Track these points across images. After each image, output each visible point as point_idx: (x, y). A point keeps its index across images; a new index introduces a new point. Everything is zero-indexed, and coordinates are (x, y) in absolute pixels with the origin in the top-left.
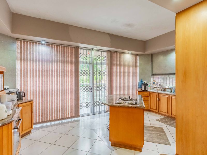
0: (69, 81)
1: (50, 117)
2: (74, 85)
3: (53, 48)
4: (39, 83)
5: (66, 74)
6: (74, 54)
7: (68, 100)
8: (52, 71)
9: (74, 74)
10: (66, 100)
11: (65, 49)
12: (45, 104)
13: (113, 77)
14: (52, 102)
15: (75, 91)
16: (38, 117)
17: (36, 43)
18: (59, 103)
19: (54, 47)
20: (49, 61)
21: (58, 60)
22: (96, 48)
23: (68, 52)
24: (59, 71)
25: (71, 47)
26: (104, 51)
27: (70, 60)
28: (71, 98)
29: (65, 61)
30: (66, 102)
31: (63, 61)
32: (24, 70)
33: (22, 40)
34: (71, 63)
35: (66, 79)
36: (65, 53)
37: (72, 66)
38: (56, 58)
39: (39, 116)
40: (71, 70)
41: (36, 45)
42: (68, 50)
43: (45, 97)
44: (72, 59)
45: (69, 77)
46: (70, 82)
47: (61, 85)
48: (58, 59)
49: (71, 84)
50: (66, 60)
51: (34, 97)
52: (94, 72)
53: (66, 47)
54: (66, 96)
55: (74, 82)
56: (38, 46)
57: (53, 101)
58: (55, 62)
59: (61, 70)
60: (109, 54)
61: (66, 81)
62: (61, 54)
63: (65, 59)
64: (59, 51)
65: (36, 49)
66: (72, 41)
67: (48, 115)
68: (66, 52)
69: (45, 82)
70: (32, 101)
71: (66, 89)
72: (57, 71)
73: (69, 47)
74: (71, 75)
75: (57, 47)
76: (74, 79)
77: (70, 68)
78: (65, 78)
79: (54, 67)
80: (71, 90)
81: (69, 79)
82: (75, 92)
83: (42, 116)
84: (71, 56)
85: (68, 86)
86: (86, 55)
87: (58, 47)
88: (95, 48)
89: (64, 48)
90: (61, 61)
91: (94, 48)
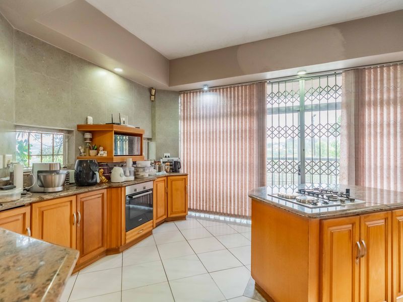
0: (246, 149)
1: (216, 206)
2: (255, 156)
3: (221, 94)
4: (203, 151)
5: (242, 137)
6: (255, 97)
7: (245, 184)
8: (220, 132)
9: (255, 135)
10: (242, 184)
11: (240, 91)
12: (210, 184)
13: (367, 140)
14: (220, 183)
15: (258, 169)
16: (201, 202)
17: (200, 92)
18: (230, 186)
19: (223, 91)
20: (215, 116)
21: (229, 113)
22: (304, 73)
23: (246, 95)
24: (231, 131)
25: (250, 85)
26: (335, 73)
27: (248, 110)
28: (250, 181)
29: (240, 112)
30: (242, 187)
31: (236, 114)
32: (187, 133)
33: (184, 92)
34: (251, 114)
35: (242, 146)
36: (240, 98)
37: (252, 120)
38: (225, 110)
39: (203, 201)
40: (250, 128)
41: (200, 95)
42: (246, 92)
43: (210, 174)
44: (252, 108)
45: (246, 142)
46: (248, 150)
47: (232, 156)
48: (229, 110)
49: (250, 155)
50: (242, 110)
51: (187, 170)
52: (304, 129)
53: (242, 86)
54: (242, 176)
55: (255, 150)
56: (201, 96)
57: (221, 181)
58: (223, 116)
59: (232, 130)
60: (352, 77)
61: (242, 149)
62: (233, 101)
63: (240, 109)
64: (231, 97)
65: (200, 101)
66: (243, 74)
67: (214, 203)
68: (242, 96)
69: (210, 149)
70: (186, 175)
71: (242, 163)
72: (227, 131)
73: (246, 85)
74: (250, 138)
75: (227, 91)
76: (255, 145)
77: (247, 124)
78: (240, 144)
79: (222, 125)
80: (250, 165)
81: (246, 145)
82: (258, 172)
83: (206, 202)
84: (250, 101)
85: (246, 157)
86: (284, 94)
87: (229, 90)
88: (302, 74)
89: (238, 89)
90: (232, 114)
91: (299, 74)
